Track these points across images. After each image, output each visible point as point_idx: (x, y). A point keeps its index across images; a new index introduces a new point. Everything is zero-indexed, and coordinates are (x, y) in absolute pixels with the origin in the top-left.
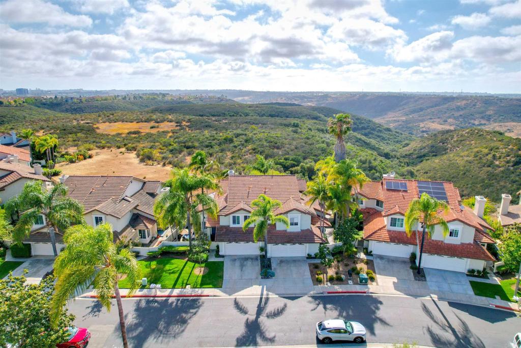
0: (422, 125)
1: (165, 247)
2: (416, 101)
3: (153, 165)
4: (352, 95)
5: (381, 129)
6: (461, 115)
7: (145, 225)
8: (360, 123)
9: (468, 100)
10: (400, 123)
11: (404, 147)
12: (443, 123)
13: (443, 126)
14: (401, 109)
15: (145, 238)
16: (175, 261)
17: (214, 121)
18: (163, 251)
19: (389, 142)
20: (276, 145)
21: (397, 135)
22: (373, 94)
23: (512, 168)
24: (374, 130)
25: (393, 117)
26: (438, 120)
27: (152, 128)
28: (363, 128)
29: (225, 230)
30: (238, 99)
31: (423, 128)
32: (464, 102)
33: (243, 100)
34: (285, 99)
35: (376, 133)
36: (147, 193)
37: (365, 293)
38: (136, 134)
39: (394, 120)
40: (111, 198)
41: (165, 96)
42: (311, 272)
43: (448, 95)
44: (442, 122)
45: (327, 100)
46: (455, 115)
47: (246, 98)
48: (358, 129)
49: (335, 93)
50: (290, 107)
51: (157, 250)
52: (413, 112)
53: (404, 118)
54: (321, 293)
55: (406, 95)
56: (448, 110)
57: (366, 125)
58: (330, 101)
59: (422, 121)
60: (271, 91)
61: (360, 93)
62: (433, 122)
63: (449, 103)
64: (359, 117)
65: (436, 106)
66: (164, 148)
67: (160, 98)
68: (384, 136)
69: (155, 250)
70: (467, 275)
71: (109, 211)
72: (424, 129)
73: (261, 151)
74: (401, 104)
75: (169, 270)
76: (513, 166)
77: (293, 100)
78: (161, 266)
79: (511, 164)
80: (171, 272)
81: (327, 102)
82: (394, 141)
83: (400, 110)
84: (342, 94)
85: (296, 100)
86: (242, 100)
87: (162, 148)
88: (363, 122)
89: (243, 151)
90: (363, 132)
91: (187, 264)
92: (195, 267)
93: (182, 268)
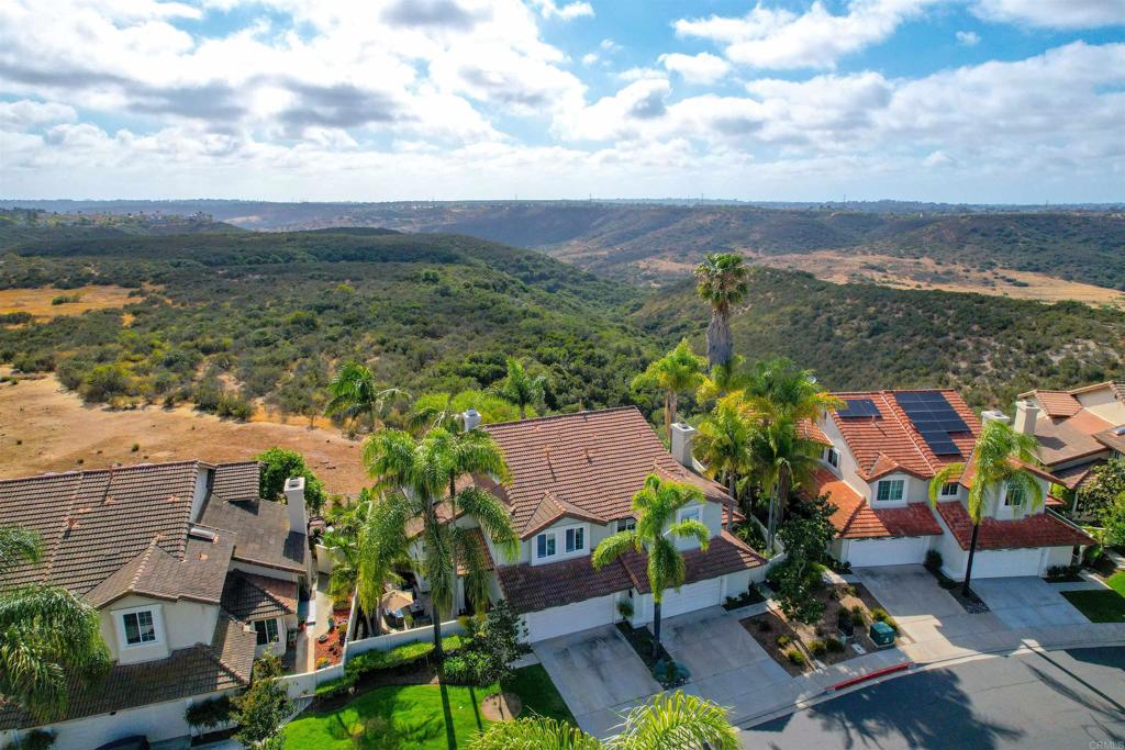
0: (642, 264)
2: (622, 217)
3: (134, 408)
4: (495, 207)
5: (577, 277)
6: (708, 243)
7: (277, 604)
8: (534, 267)
9: (715, 213)
10: (600, 262)
11: (633, 311)
12: (680, 259)
13: (680, 266)
14: (595, 234)
15: (278, 640)
16: (408, 694)
17: (225, 276)
18: (361, 674)
19: (598, 302)
20: (429, 328)
21: (609, 287)
22: (536, 204)
23: (869, 341)
24: (563, 278)
25: (584, 251)
26: (670, 254)
27: (58, 302)
28: (543, 277)
29: (522, 579)
30: (237, 221)
31: (645, 270)
32: (709, 218)
33: (248, 222)
34: (350, 220)
35: (570, 286)
36: (231, 502)
37: (904, 668)
38: (17, 323)
39: (588, 257)
40: (154, 542)
41: (35, 216)
42: (763, 643)
43: (679, 204)
44: (677, 256)
45: (443, 219)
46: (699, 244)
47: (254, 218)
48: (532, 278)
49: (458, 204)
50: (378, 237)
51: (341, 672)
52: (621, 238)
53: (606, 253)
54: (825, 693)
55: (601, 205)
56: (684, 233)
57: (546, 271)
58: (449, 221)
59: (642, 256)
60: (311, 201)
61: (511, 202)
62: (662, 258)
63: (684, 221)
64: (531, 254)
65: (661, 227)
66: (137, 356)
67: (21, 221)
68: (586, 290)
70: (1048, 580)
71: (173, 588)
72: (649, 273)
73: (402, 344)
74: (594, 224)
75: (412, 729)
76: (870, 336)
77: (368, 221)
78: (380, 720)
79: (865, 333)
80: (421, 733)
81: (444, 223)
82: (607, 301)
83: (594, 237)
84: (473, 205)
85: (374, 221)
86: (243, 223)
87: (133, 357)
88: (539, 263)
89: (357, 348)
90: (544, 286)
91: (450, 697)
92: (477, 699)
93: (445, 714)
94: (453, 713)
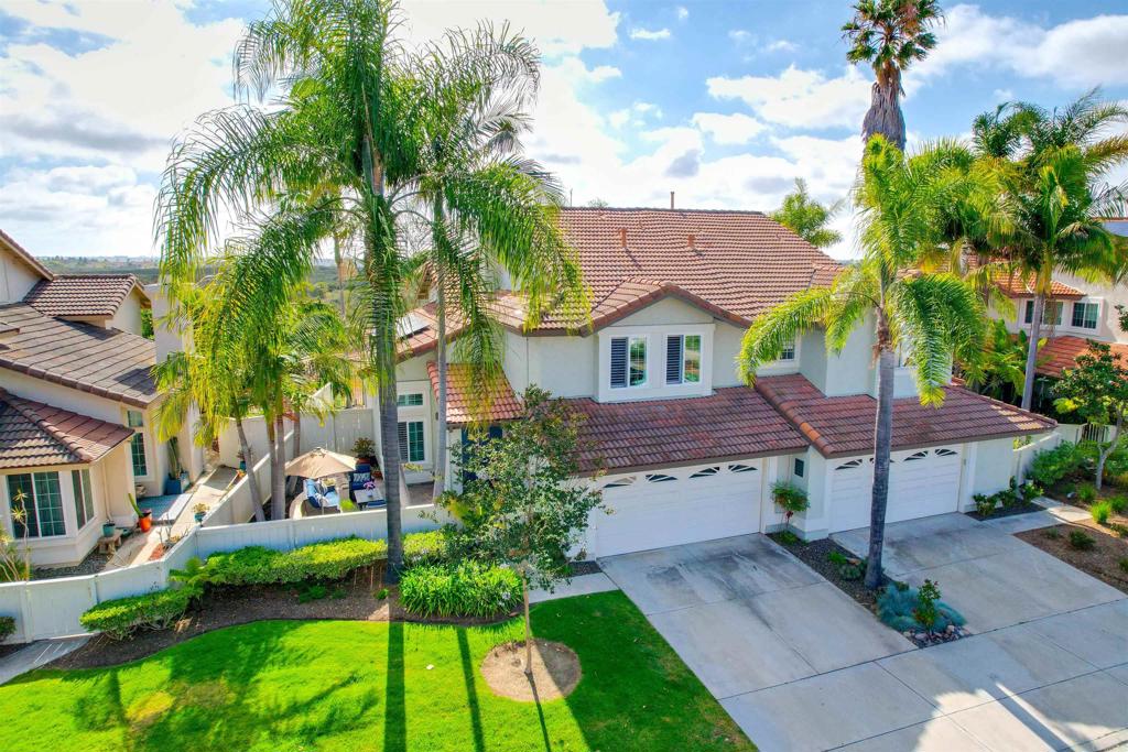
1: (214, 561)
15: (60, 531)
16: (309, 636)
18: (208, 587)
51: (162, 580)
69: (142, 586)
75: (295, 709)
78: (222, 689)
80: (316, 718)
91: (408, 646)
92: (473, 651)
93: (390, 679)
94: (410, 679)
